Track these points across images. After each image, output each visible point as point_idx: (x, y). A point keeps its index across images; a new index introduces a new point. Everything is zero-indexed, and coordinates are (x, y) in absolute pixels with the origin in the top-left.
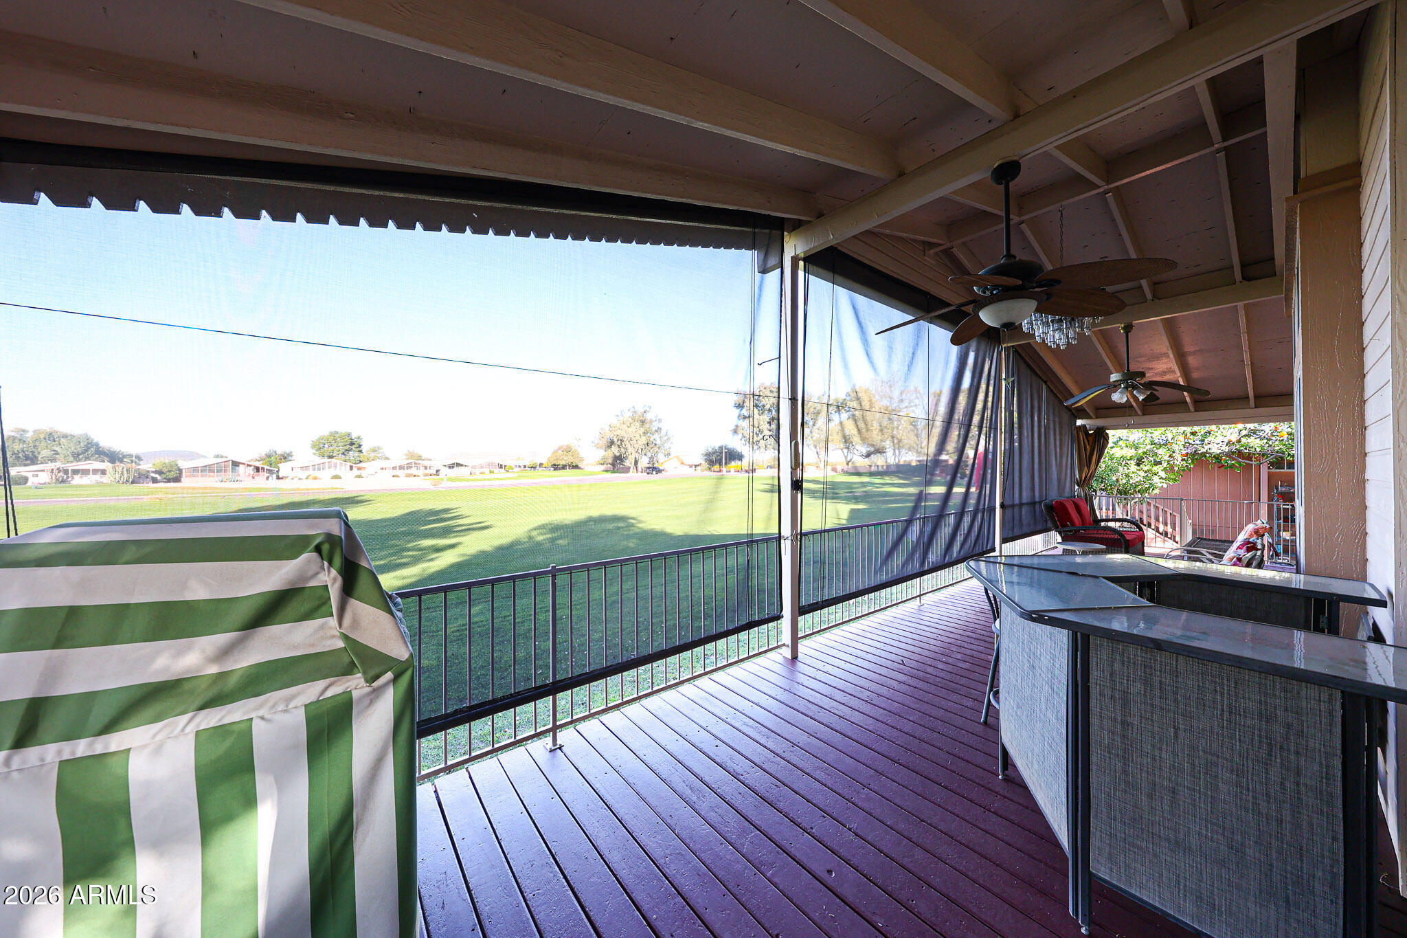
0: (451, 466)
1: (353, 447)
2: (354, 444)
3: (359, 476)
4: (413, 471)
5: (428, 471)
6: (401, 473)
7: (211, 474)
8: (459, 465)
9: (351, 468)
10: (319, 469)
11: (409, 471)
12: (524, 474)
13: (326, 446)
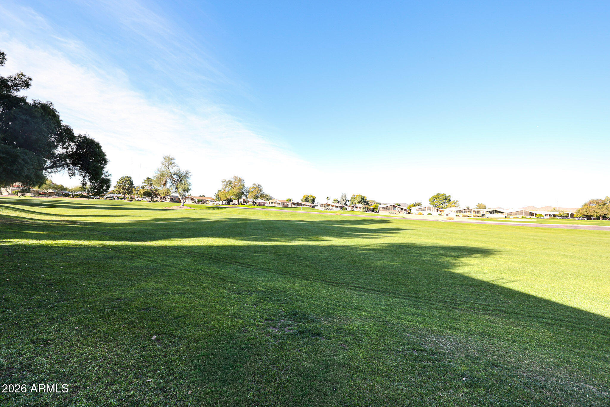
0: (492, 212)
1: (446, 201)
2: (447, 199)
3: (440, 215)
4: (468, 214)
5: (477, 214)
6: (461, 214)
7: (387, 210)
8: (497, 212)
9: (437, 210)
10: (423, 210)
11: (465, 214)
12: (554, 220)
13: (435, 200)
